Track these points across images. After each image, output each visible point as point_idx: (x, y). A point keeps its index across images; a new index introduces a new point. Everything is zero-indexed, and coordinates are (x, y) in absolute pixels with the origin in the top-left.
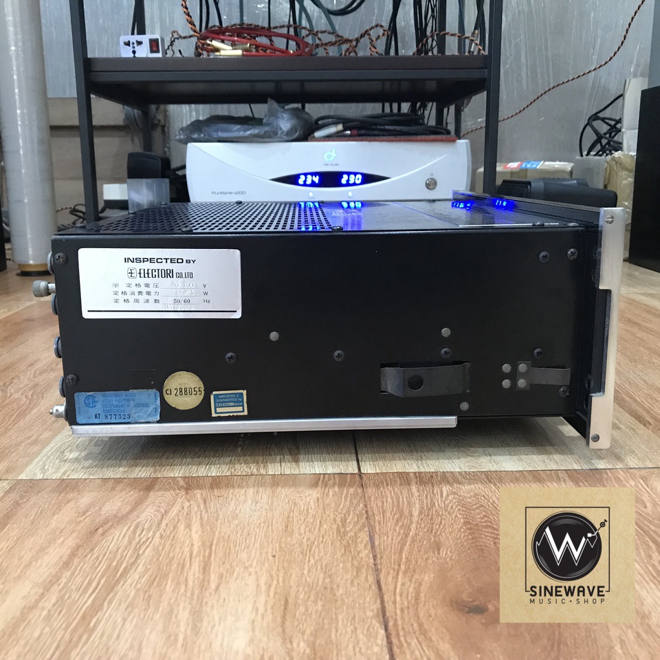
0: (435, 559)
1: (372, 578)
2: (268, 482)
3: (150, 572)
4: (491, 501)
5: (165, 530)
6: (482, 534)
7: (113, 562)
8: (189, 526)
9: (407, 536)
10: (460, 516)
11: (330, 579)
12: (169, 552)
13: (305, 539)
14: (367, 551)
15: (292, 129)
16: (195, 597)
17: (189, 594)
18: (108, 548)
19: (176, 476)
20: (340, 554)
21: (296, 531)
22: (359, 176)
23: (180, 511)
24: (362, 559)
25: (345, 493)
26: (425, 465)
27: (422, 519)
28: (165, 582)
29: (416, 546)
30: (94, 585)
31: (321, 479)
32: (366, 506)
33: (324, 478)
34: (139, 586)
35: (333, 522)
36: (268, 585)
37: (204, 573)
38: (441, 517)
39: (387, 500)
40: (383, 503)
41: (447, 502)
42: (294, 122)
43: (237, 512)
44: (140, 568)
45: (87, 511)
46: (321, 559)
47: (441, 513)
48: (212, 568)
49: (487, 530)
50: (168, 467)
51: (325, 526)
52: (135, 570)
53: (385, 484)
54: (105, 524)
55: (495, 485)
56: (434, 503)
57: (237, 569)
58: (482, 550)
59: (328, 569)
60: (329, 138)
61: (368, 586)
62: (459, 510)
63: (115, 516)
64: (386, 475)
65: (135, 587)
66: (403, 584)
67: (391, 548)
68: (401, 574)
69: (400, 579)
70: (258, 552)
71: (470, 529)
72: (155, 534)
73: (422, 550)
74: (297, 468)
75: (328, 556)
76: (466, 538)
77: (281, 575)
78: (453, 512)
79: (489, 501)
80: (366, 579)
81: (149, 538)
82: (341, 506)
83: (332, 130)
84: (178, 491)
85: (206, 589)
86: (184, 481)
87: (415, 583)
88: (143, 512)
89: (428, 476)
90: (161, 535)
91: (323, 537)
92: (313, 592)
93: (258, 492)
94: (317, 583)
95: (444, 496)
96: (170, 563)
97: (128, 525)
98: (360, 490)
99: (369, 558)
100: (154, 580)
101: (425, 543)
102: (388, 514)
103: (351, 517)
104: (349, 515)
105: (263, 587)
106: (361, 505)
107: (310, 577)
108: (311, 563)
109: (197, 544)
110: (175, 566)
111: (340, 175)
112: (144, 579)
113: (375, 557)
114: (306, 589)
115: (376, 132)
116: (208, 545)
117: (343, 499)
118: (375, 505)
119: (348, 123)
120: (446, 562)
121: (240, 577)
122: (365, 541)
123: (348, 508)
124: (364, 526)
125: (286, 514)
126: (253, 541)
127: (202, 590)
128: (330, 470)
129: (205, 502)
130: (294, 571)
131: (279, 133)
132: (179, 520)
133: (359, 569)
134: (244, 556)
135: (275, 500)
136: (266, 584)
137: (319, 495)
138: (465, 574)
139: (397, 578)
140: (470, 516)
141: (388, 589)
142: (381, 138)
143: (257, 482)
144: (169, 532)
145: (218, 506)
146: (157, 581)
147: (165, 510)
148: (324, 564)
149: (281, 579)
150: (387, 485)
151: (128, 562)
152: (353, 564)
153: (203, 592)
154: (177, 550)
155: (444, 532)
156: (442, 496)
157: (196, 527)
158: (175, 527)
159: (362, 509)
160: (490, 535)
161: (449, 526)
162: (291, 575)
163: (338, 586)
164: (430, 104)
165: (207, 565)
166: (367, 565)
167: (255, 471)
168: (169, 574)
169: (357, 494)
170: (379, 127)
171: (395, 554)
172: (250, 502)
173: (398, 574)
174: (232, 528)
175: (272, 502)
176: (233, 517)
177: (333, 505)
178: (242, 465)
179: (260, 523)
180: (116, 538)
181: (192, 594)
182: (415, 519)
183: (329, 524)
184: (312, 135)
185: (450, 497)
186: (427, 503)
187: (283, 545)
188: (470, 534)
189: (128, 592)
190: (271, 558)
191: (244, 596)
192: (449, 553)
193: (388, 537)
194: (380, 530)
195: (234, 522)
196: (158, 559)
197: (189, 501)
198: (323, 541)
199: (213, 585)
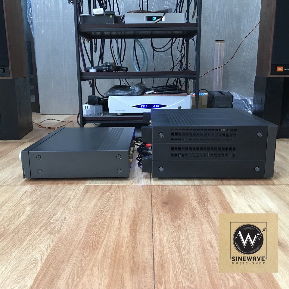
3: (115, 198)
4: (174, 189)
7: (108, 197)
9: (158, 194)
10: (168, 191)
13: (140, 194)
14: (150, 196)
15: (139, 91)
16: (123, 201)
20: (146, 196)
22: (159, 105)
40: (154, 189)
41: (166, 189)
43: (128, 190)
45: (101, 190)
54: (105, 192)
55: (176, 187)
57: (129, 198)
58: (170, 196)
61: (150, 200)
64: (156, 185)
67: (155, 195)
73: (160, 196)
76: (168, 194)
81: (113, 194)
83: (150, 92)
84: (117, 187)
88: (111, 190)
89: (164, 185)
93: (131, 187)
108: (141, 197)
110: (119, 197)
111: (153, 105)
114: (140, 200)
116: (124, 195)
119: (155, 90)
120: (163, 198)
123: (148, 190)
124: (150, 193)
125: (137, 191)
128: (145, 184)
131: (135, 93)
132: (118, 191)
136: (133, 200)
138: (166, 199)
141: (153, 201)
144: (116, 193)
145: (124, 189)
149: (136, 199)
151: (111, 197)
152: (148, 198)
160: (172, 194)
161: (165, 193)
163: (145, 200)
169: (150, 188)
170: (164, 91)
173: (155, 199)
175: (134, 189)
177: (145, 189)
179: (132, 192)
180: (108, 194)
182: (160, 192)
183: (144, 192)
184: (145, 93)
186: (162, 190)
187: (136, 195)
189: (112, 200)
190: (134, 197)
191: (130, 201)
194: (153, 193)
198: (143, 195)
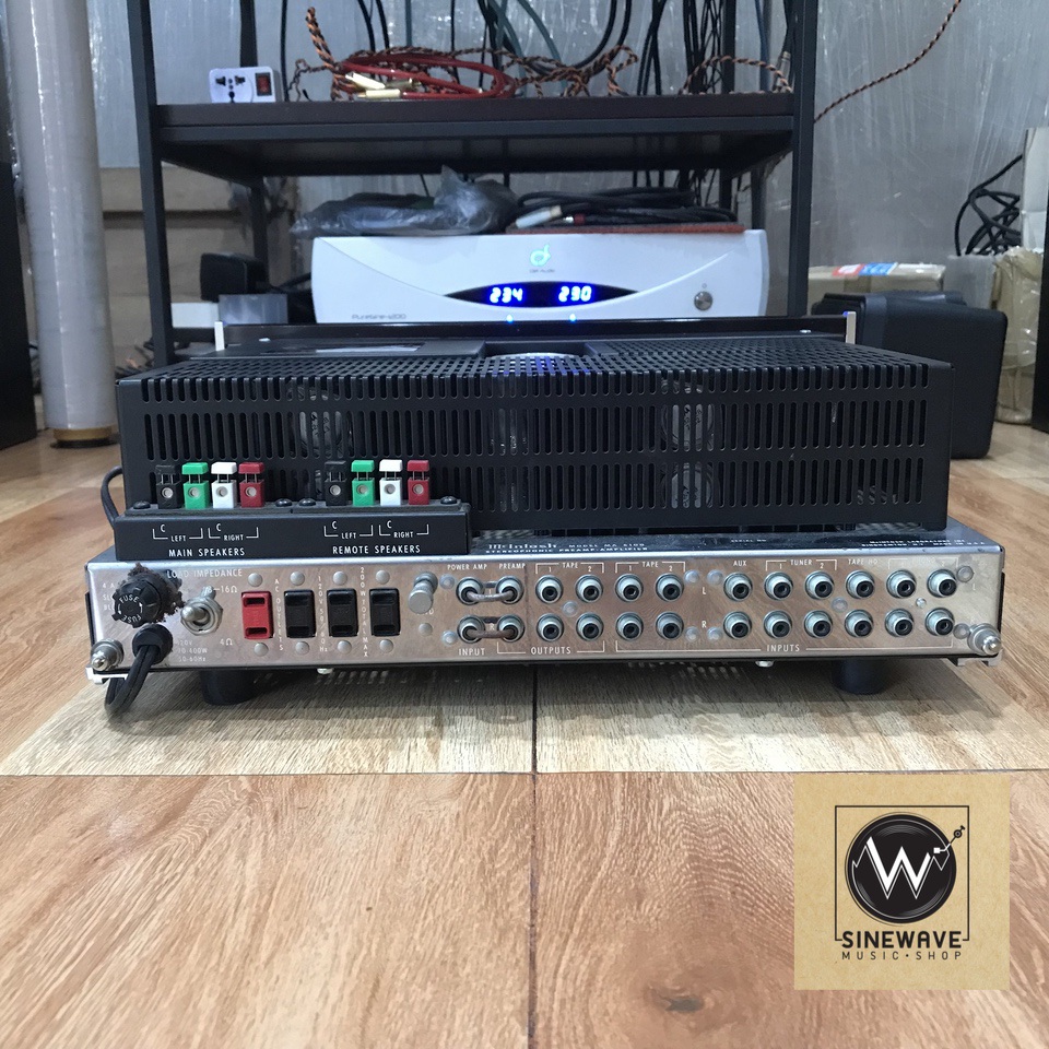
0: (632, 919)
1: (523, 948)
2: (383, 785)
3: (168, 931)
4: (739, 821)
5: (203, 862)
6: (714, 878)
7: (113, 911)
8: (242, 856)
9: (591, 880)
10: (685, 847)
11: (455, 948)
12: (204, 898)
13: (426, 881)
14: (522, 903)
15: (479, 214)
16: (232, 973)
17: (222, 970)
18: (109, 890)
19: (239, 773)
20: (478, 908)
21: (413, 868)
22: (588, 290)
23: (233, 832)
24: (511, 916)
25: (503, 806)
26: (641, 760)
27: (621, 851)
28: (187, 949)
29: (604, 896)
30: (75, 950)
31: (469, 783)
32: (534, 828)
33: (474, 780)
34: (145, 954)
35: (475, 853)
36: (352, 956)
37: (253, 933)
38: (653, 848)
39: (570, 819)
40: (563, 824)
41: (666, 824)
42: (483, 203)
43: (324, 834)
44: (154, 924)
45: (87, 829)
46: (444, 915)
47: (654, 841)
48: (268, 925)
49: (724, 871)
50: (229, 759)
51: (461, 860)
52: (145, 927)
53: (571, 792)
54: (112, 850)
55: (750, 795)
56: (646, 825)
57: (307, 929)
58: (711, 904)
59: (454, 931)
60: (539, 228)
61: (514, 961)
62: (685, 836)
63: (130, 838)
64: (575, 777)
65: (139, 954)
66: (572, 959)
67: (563, 897)
68: (571, 941)
69: (568, 950)
70: (346, 900)
71: (697, 868)
72: (187, 869)
73: (613, 902)
74: (433, 762)
75: (457, 910)
76: (688, 883)
77: (376, 940)
78: (674, 841)
79: (736, 823)
80: (513, 950)
81: (176, 874)
82: (494, 828)
83: (544, 215)
84: (236, 799)
85: (251, 960)
86: (250, 781)
87: (592, 957)
88: (175, 832)
89: (645, 779)
90: (197, 870)
91: (455, 879)
92: (423, 969)
93: (363, 801)
94: (433, 954)
95: (664, 812)
96: (201, 918)
97: (148, 852)
98: (529, 802)
99: (524, 915)
100: (173, 944)
101: (619, 890)
102: (568, 842)
103: (506, 846)
104: (504, 842)
105: (344, 960)
106: (527, 826)
107: (422, 945)
108: (427, 922)
109: (250, 886)
110: (210, 921)
111: (556, 287)
112: (158, 940)
113: (534, 913)
114: (412, 964)
115: (614, 219)
116: (267, 889)
117: (498, 816)
118: (548, 827)
119: (568, 204)
120: (648, 923)
121: (309, 942)
122: (522, 887)
123: (505, 830)
124: (525, 861)
125: (402, 841)
126: (341, 883)
127: (245, 961)
128: (486, 768)
129: (276, 818)
130: (398, 934)
131: (459, 221)
132: (229, 846)
133: (503, 933)
134: (322, 907)
135: (388, 815)
136: (348, 954)
137: (461, 808)
138: (675, 944)
139: (564, 949)
140: (700, 847)
141: (545, 967)
142: (622, 227)
143: (365, 785)
144: (209, 865)
145: (295, 823)
146: (175, 945)
147: (211, 830)
148: (448, 923)
149: (374, 947)
150: (575, 792)
151: (135, 914)
152: (495, 924)
153: (246, 966)
154: (218, 895)
155: (653, 873)
156: (660, 813)
157: (254, 857)
158: (220, 858)
159: (527, 833)
160: (727, 879)
161: (663, 863)
162: (392, 941)
163: (465, 960)
164: (710, 172)
165: (259, 921)
166: (519, 927)
167: (366, 766)
168: (197, 934)
169: (523, 807)
170: (619, 210)
171: (567, 908)
172: (347, 818)
173: (566, 942)
174: (311, 861)
175: (384, 819)
176: (316, 844)
177: (481, 825)
178: (347, 757)
179: (357, 854)
180: (124, 874)
181: (228, 968)
182: (610, 851)
183: (469, 857)
184: (513, 224)
185: (674, 815)
186: (634, 825)
187: (388, 890)
188: (696, 877)
189: (127, 963)
190: (364, 911)
191: (311, 974)
192: (655, 908)
193: (561, 879)
194: (550, 868)
195: (316, 850)
196: (184, 910)
197: (250, 815)
198: (453, 885)
199: (264, 955)
